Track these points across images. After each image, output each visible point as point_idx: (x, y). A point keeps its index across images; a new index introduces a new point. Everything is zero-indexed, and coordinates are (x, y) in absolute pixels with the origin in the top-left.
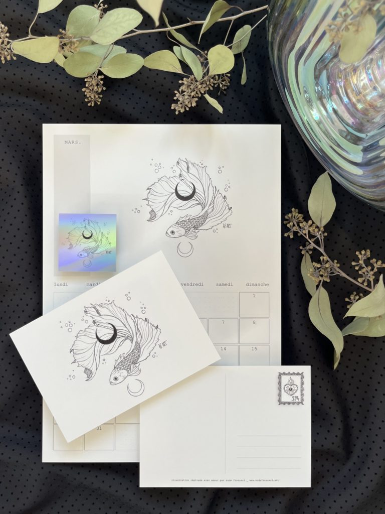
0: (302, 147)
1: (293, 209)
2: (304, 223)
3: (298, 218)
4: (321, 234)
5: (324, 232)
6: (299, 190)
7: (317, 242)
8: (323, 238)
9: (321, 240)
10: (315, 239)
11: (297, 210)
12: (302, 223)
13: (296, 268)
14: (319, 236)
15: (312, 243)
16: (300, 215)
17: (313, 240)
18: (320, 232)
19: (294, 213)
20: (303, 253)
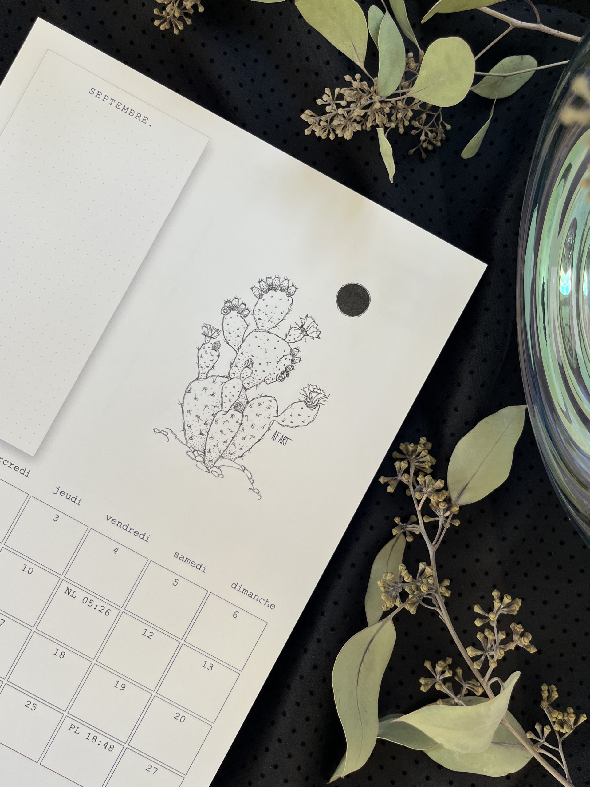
0: (506, 335)
1: (423, 440)
2: (428, 478)
3: (423, 462)
4: (447, 517)
5: (455, 517)
6: (456, 410)
7: (432, 528)
8: (447, 526)
9: (443, 528)
10: (432, 519)
11: (429, 446)
12: (426, 474)
13: (367, 553)
14: (441, 520)
15: (422, 525)
16: (428, 458)
17: (427, 520)
18: (448, 514)
19: (419, 448)
20: (394, 533)
